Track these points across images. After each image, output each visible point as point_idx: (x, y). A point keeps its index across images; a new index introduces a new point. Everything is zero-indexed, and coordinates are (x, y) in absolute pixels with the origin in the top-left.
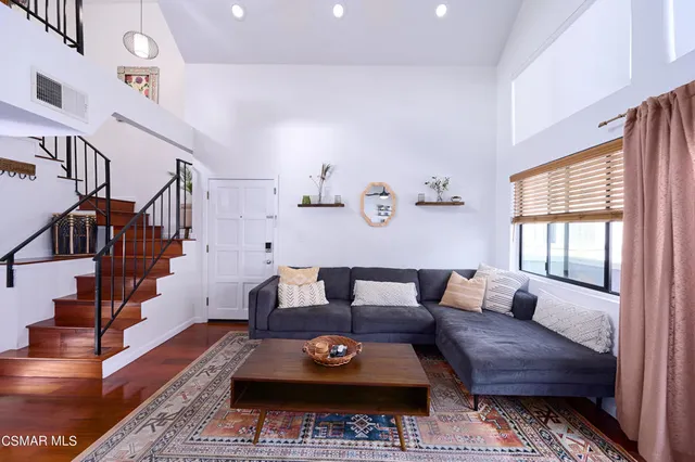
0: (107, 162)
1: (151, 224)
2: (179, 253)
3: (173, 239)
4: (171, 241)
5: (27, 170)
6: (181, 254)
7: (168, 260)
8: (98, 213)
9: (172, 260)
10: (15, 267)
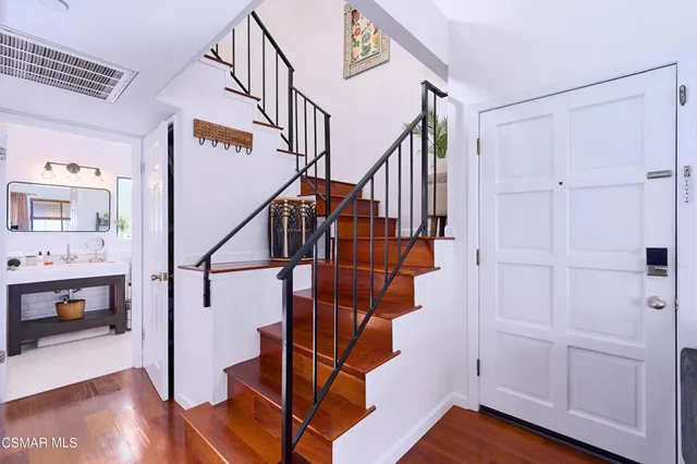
0: (327, 117)
1: (382, 214)
2: (429, 266)
3: (417, 238)
4: (413, 240)
5: (243, 140)
6: (430, 267)
7: (411, 278)
8: (318, 198)
9: (418, 280)
10: (211, 276)
